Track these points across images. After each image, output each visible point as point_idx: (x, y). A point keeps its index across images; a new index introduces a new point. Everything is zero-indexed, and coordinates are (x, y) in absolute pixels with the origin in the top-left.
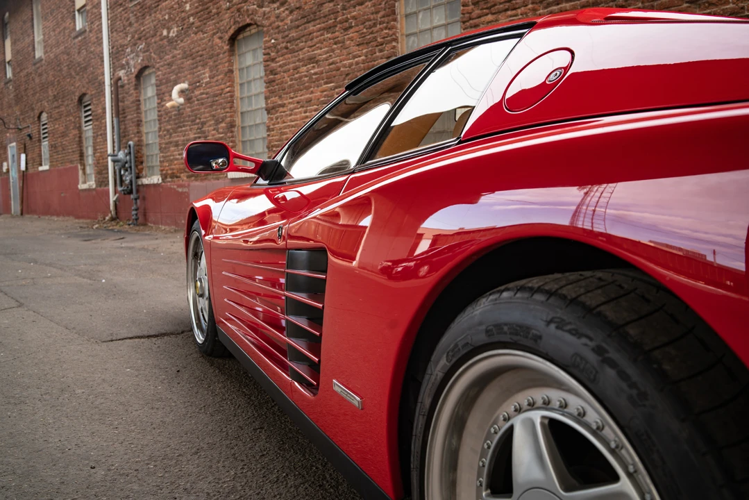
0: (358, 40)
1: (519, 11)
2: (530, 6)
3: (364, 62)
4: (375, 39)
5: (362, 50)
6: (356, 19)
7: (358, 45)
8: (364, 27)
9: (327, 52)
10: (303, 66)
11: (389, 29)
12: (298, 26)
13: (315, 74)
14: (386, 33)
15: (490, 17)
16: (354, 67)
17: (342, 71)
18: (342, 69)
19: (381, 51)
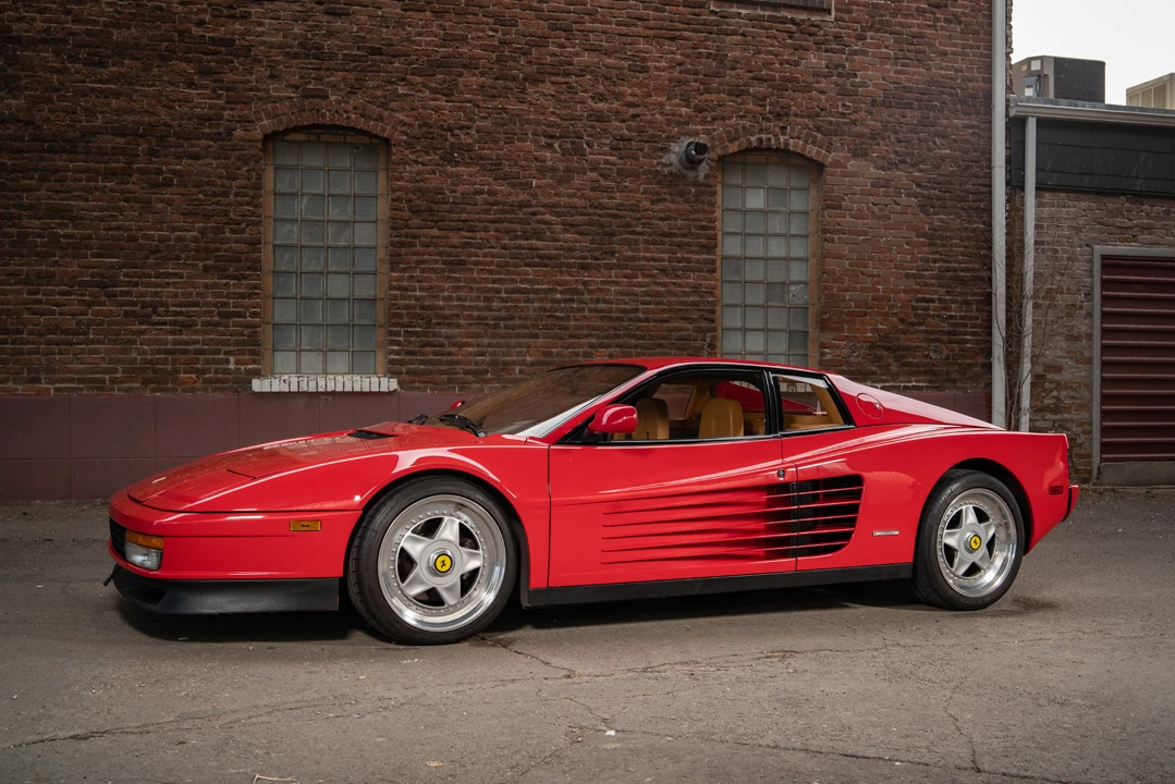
0: (184, 206)
1: (478, 235)
2: (492, 233)
3: (195, 240)
4: (226, 213)
5: (193, 222)
6: (181, 176)
7: (182, 214)
8: (200, 192)
9: (101, 209)
10: (30, 217)
11: (256, 206)
12: (20, 151)
13: (66, 236)
14: (248, 211)
15: (435, 232)
16: (172, 243)
17: (141, 245)
18: (141, 241)
19: (234, 232)
